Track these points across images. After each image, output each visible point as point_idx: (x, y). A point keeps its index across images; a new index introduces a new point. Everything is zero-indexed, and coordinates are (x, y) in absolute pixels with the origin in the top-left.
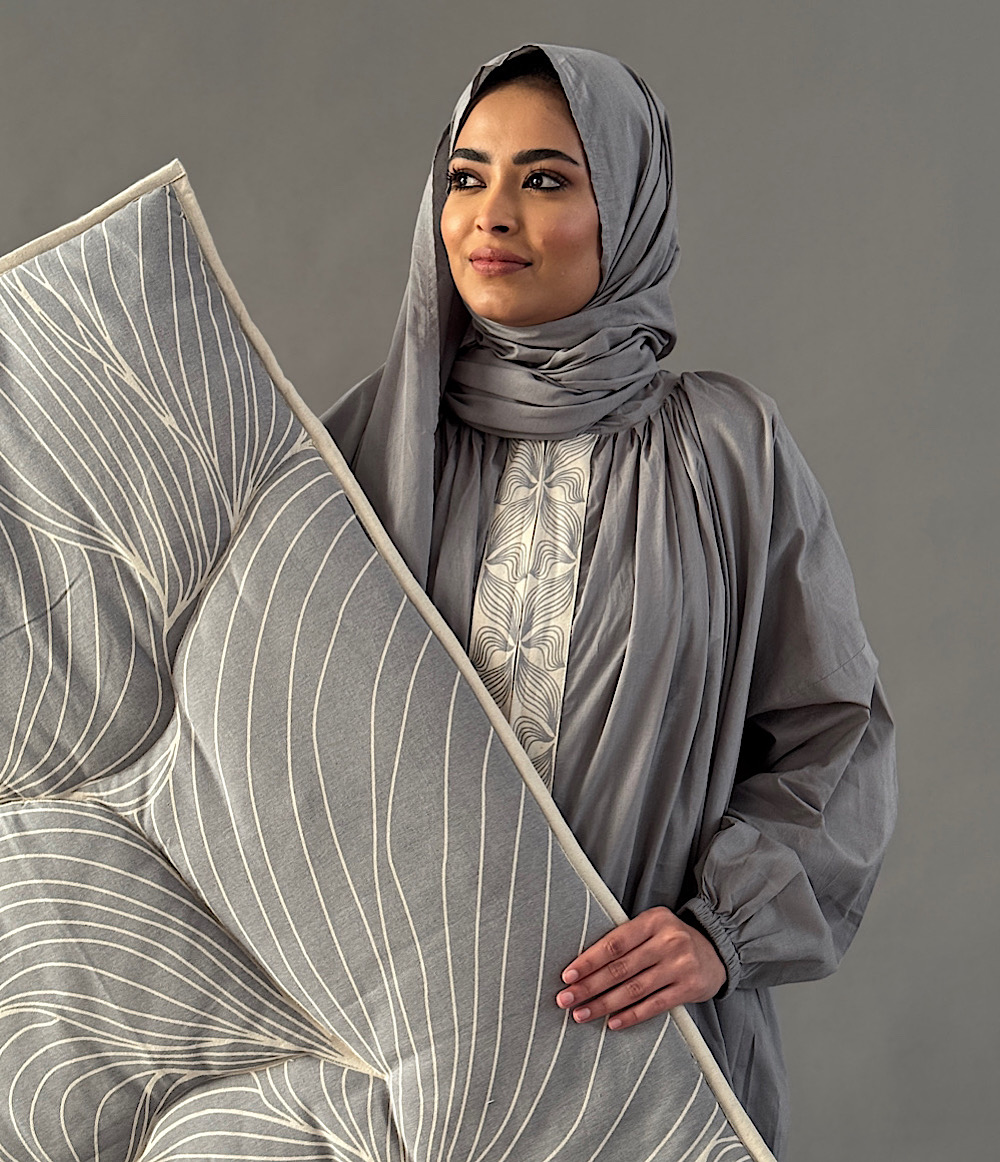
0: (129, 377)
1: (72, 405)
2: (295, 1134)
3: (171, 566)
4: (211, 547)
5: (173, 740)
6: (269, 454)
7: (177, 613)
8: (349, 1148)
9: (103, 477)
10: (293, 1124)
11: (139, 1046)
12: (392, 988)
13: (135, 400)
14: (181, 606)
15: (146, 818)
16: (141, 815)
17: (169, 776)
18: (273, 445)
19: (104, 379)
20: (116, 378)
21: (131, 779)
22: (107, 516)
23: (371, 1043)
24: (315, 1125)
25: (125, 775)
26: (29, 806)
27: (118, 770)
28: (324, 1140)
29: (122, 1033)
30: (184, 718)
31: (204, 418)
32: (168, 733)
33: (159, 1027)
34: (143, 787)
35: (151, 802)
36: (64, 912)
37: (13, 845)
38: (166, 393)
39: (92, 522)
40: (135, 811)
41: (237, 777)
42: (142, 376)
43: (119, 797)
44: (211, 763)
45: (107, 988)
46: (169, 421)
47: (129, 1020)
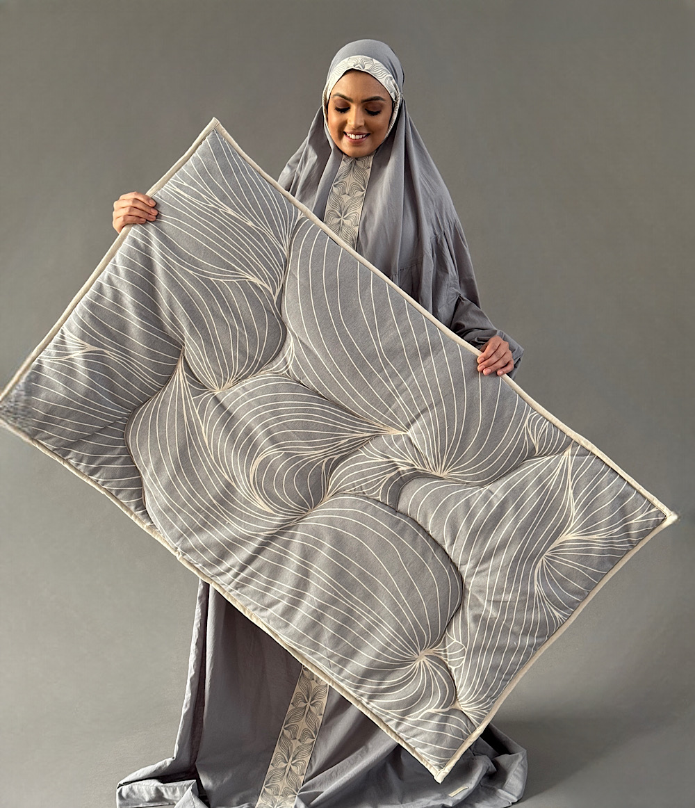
0: (230, 211)
1: (213, 229)
2: (382, 463)
3: (270, 278)
4: (281, 266)
5: (291, 342)
6: (290, 224)
7: (277, 294)
8: (403, 461)
9: (234, 253)
10: (380, 460)
11: (316, 452)
12: (400, 401)
13: (236, 219)
14: (278, 291)
15: (290, 372)
16: (288, 372)
17: (294, 354)
18: (290, 220)
19: (221, 215)
20: (225, 213)
21: (280, 361)
22: (240, 266)
23: (399, 423)
24: (388, 458)
25: (277, 360)
26: (246, 382)
27: (273, 359)
28: (393, 462)
29: (308, 450)
30: (292, 332)
31: (262, 218)
32: (288, 339)
33: (321, 443)
34: (285, 361)
35: (290, 366)
36: (273, 414)
37: (246, 397)
38: (246, 213)
39: (235, 270)
40: (285, 371)
41: (320, 346)
42: (235, 210)
43: (278, 368)
44: (308, 345)
45: (298, 436)
46: (250, 224)
47: (310, 444)
